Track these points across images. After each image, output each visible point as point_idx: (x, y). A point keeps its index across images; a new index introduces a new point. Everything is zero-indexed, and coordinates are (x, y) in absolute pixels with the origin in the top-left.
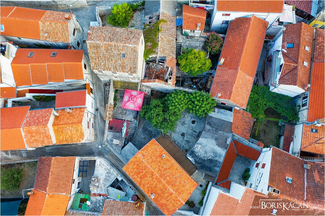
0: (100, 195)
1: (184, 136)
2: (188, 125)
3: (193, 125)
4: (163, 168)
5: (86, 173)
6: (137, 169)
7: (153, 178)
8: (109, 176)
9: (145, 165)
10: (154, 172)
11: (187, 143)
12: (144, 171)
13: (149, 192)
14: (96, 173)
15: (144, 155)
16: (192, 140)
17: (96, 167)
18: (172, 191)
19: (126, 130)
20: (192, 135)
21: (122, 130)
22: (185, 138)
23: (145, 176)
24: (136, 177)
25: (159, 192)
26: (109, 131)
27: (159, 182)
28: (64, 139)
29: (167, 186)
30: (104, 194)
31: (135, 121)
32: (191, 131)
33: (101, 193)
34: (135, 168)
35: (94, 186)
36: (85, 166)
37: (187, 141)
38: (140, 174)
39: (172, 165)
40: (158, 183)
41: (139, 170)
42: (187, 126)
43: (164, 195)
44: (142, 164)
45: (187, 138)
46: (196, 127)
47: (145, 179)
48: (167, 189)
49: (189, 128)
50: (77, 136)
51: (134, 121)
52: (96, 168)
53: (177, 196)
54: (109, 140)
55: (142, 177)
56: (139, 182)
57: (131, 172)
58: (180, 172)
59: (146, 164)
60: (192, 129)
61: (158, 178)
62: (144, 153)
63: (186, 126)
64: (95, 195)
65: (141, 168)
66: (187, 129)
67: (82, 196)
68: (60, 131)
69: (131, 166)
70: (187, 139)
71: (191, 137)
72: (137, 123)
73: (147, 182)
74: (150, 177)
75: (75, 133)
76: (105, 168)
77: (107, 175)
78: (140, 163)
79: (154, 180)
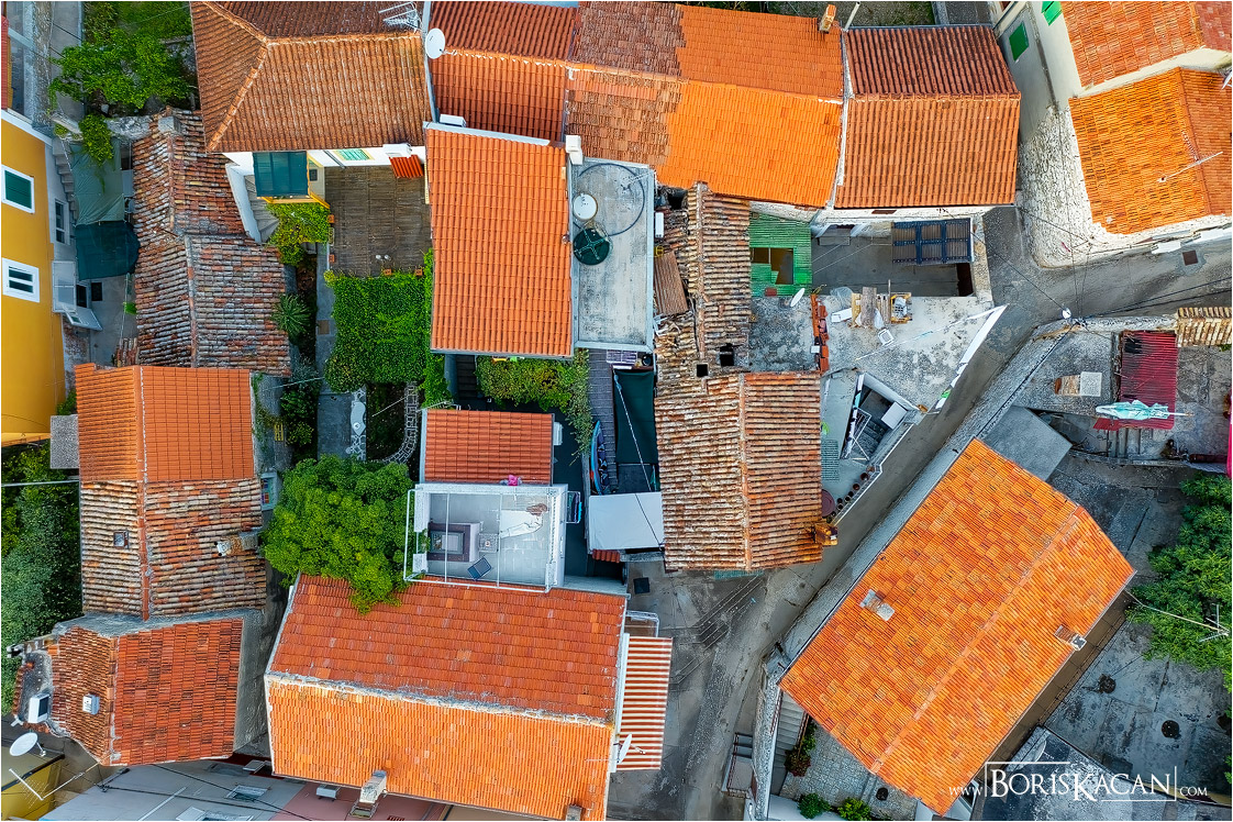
0: (820, 340)
1: (1101, 691)
2: (1153, 706)
3: (1159, 727)
4: (1014, 645)
5: (913, 260)
6: (996, 517)
7: (968, 603)
8: (909, 368)
9: (1028, 555)
10: (1003, 607)
11: (1070, 709)
12: (992, 553)
13: (888, 585)
14: (920, 304)
15: (1072, 543)
16: (1088, 729)
17: (943, 301)
18: (925, 706)
19: (1128, 421)
20: (1108, 729)
21: (1130, 398)
22: (1094, 698)
23: (970, 559)
24: (950, 507)
25: (901, 636)
26: (1114, 337)
27: (952, 636)
28: (1102, 137)
29: (945, 679)
30: (830, 357)
31: (1153, 451)
32: (1130, 722)
33: (832, 346)
34: (996, 502)
35: (871, 312)
36: (944, 251)
37: (1079, 705)
38: (974, 532)
39: (1028, 681)
40: (948, 626)
41: (989, 525)
42: (1149, 701)
43: (891, 662)
44: (1026, 541)
45: (1094, 707)
46: (1147, 743)
47: (948, 558)
48: (930, 679)
49: (1143, 710)
50: (1127, 199)
51: (1154, 444)
52: (937, 301)
53: (904, 733)
54: (1071, 341)
55: (960, 544)
56: (924, 527)
57: (970, 487)
58: (996, 722)
59: (1037, 564)
60: (1137, 725)
61: (973, 632)
62: (1080, 543)
63: (1150, 694)
64: (819, 314)
65: (1007, 535)
66: (1137, 700)
67: (802, 254)
68: (1151, 111)
69: (1000, 478)
70: (1087, 708)
71: (1100, 722)
72: (1143, 459)
73: (939, 571)
74: (967, 583)
75: (1146, 187)
76: (943, 344)
77: (915, 360)
78: (1032, 529)
79: (961, 609)
